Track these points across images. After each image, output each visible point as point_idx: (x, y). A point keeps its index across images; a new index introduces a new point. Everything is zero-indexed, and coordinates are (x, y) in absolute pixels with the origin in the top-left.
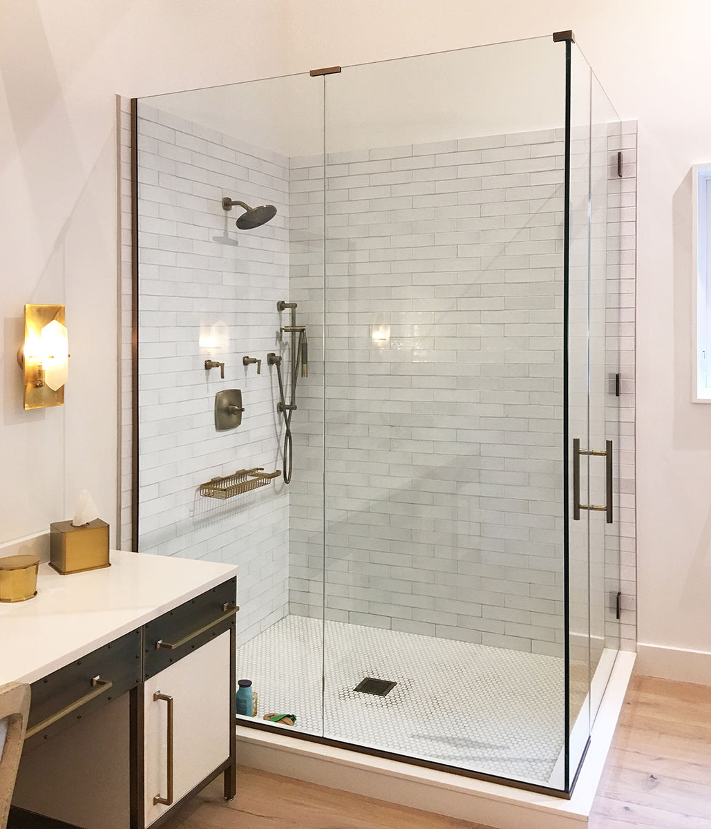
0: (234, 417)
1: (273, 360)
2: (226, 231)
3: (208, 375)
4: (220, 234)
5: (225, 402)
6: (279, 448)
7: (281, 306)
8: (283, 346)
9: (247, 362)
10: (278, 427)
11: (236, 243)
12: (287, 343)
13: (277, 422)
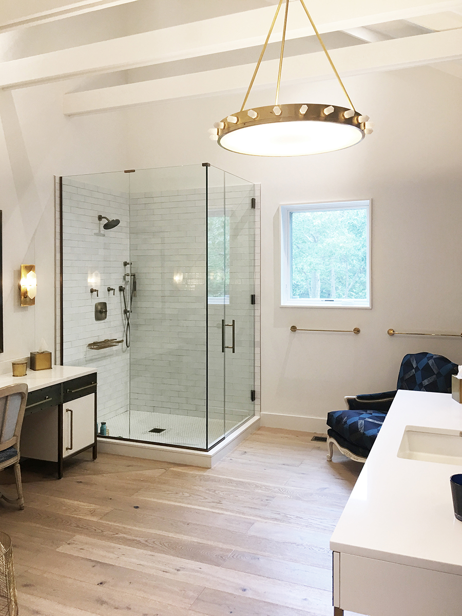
0: (103, 314)
1: (121, 289)
2: (100, 231)
3: (92, 295)
4: (97, 231)
5: (99, 307)
6: (124, 331)
7: (125, 264)
8: (126, 283)
9: (109, 290)
10: (124, 321)
11: (104, 235)
12: (128, 281)
13: (124, 318)
